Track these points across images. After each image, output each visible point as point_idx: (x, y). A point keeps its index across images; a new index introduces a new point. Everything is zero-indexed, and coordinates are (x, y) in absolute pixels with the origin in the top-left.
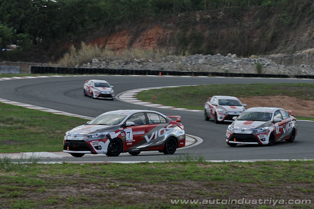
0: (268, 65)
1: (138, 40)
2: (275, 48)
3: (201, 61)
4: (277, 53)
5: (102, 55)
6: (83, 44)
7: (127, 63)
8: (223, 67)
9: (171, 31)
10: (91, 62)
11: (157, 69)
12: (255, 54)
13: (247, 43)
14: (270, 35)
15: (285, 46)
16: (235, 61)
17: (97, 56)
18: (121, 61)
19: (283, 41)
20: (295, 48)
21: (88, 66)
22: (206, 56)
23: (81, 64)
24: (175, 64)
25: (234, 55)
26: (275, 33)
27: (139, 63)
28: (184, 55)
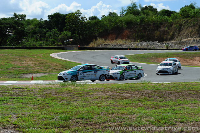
0: (171, 45)
1: (119, 36)
2: (173, 39)
3: (144, 44)
4: (174, 40)
5: (105, 42)
6: (98, 38)
7: (115, 45)
8: (153, 46)
9: (132, 33)
10: (101, 45)
11: (127, 48)
12: (165, 41)
13: (162, 37)
14: (171, 34)
15: (177, 37)
16: (157, 44)
17: (104, 43)
18: (113, 44)
19: (177, 36)
20: (181, 38)
21: (100, 47)
22: (146, 42)
23: (98, 46)
24: (134, 45)
25: (157, 42)
26: (173, 33)
27: (120, 45)
28: (137, 42)
